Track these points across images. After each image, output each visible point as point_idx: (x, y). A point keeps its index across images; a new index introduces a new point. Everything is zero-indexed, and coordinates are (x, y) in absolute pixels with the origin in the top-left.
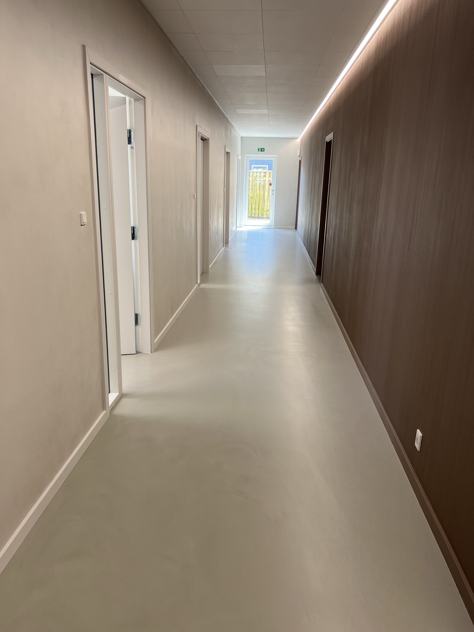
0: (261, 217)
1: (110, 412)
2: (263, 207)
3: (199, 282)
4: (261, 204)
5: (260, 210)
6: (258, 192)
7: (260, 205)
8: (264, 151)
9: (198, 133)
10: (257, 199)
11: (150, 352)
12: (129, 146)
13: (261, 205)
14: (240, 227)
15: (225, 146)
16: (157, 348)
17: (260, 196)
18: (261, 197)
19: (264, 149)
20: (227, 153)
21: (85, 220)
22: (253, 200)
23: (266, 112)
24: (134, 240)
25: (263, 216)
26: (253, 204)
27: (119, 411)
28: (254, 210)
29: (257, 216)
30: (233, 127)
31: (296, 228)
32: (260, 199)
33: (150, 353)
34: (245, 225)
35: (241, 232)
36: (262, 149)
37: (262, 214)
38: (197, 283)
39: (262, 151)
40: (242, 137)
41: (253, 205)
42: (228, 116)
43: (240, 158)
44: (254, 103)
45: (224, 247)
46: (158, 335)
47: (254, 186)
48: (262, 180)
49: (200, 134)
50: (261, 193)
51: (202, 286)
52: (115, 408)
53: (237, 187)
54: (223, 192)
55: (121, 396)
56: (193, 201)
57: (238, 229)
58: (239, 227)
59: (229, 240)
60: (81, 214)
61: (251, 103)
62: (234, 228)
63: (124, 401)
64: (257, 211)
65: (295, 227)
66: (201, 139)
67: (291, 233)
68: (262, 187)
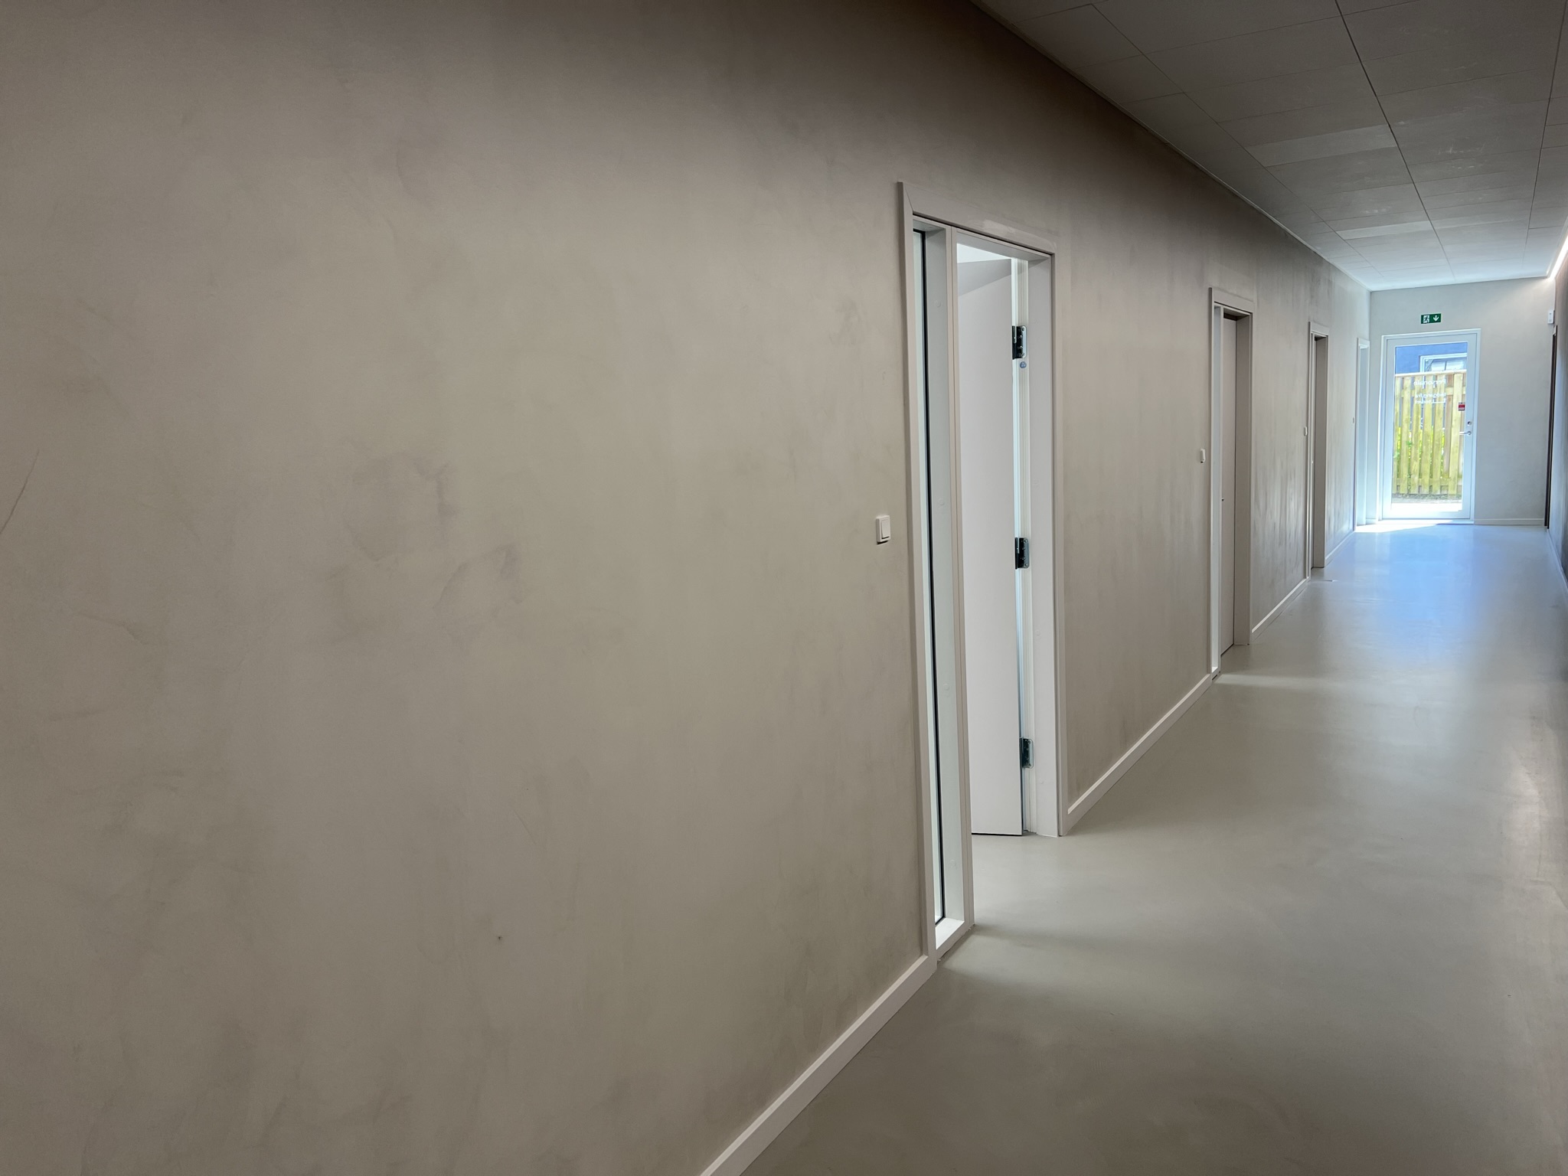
0: (1439, 493)
1: (938, 962)
2: (1445, 466)
3: (1214, 669)
4: (1440, 460)
5: (1437, 476)
6: (1429, 428)
7: (1436, 461)
8: (1439, 321)
9: (1214, 304)
10: (1427, 447)
11: (1056, 834)
12: (1016, 362)
13: (1438, 461)
14: (1367, 524)
15: (1309, 323)
16: (1076, 826)
17: (1436, 438)
18: (1439, 440)
19: (1439, 315)
20: (1317, 339)
21: (886, 532)
22: (1413, 451)
23: (1425, 225)
24: (1021, 569)
25: (1445, 493)
26: (1412, 460)
27: (959, 962)
28: (1417, 478)
29: (1426, 491)
30: (1339, 270)
31: (1547, 523)
32: (1435, 447)
33: (1056, 836)
34: (1383, 519)
35: (1369, 536)
36: (1432, 316)
37: (1441, 487)
38: (1208, 670)
39: (1435, 322)
40: (1372, 293)
41: (1415, 463)
42: (1319, 248)
43: (1365, 345)
44: (1384, 210)
45: (1305, 577)
46: (1079, 796)
47: (1418, 413)
48: (1443, 395)
49: (1222, 307)
50: (1437, 430)
51: (1226, 679)
52: (953, 953)
53: (1355, 420)
54: (1301, 439)
55: (970, 929)
56: (1198, 469)
57: (1358, 529)
58: (1364, 523)
59: (1326, 558)
60: (878, 521)
61: (1376, 211)
62: (1346, 527)
63: (976, 941)
64: (1426, 478)
65: (1544, 519)
66: (1225, 317)
67: (1531, 536)
68: (1442, 414)
